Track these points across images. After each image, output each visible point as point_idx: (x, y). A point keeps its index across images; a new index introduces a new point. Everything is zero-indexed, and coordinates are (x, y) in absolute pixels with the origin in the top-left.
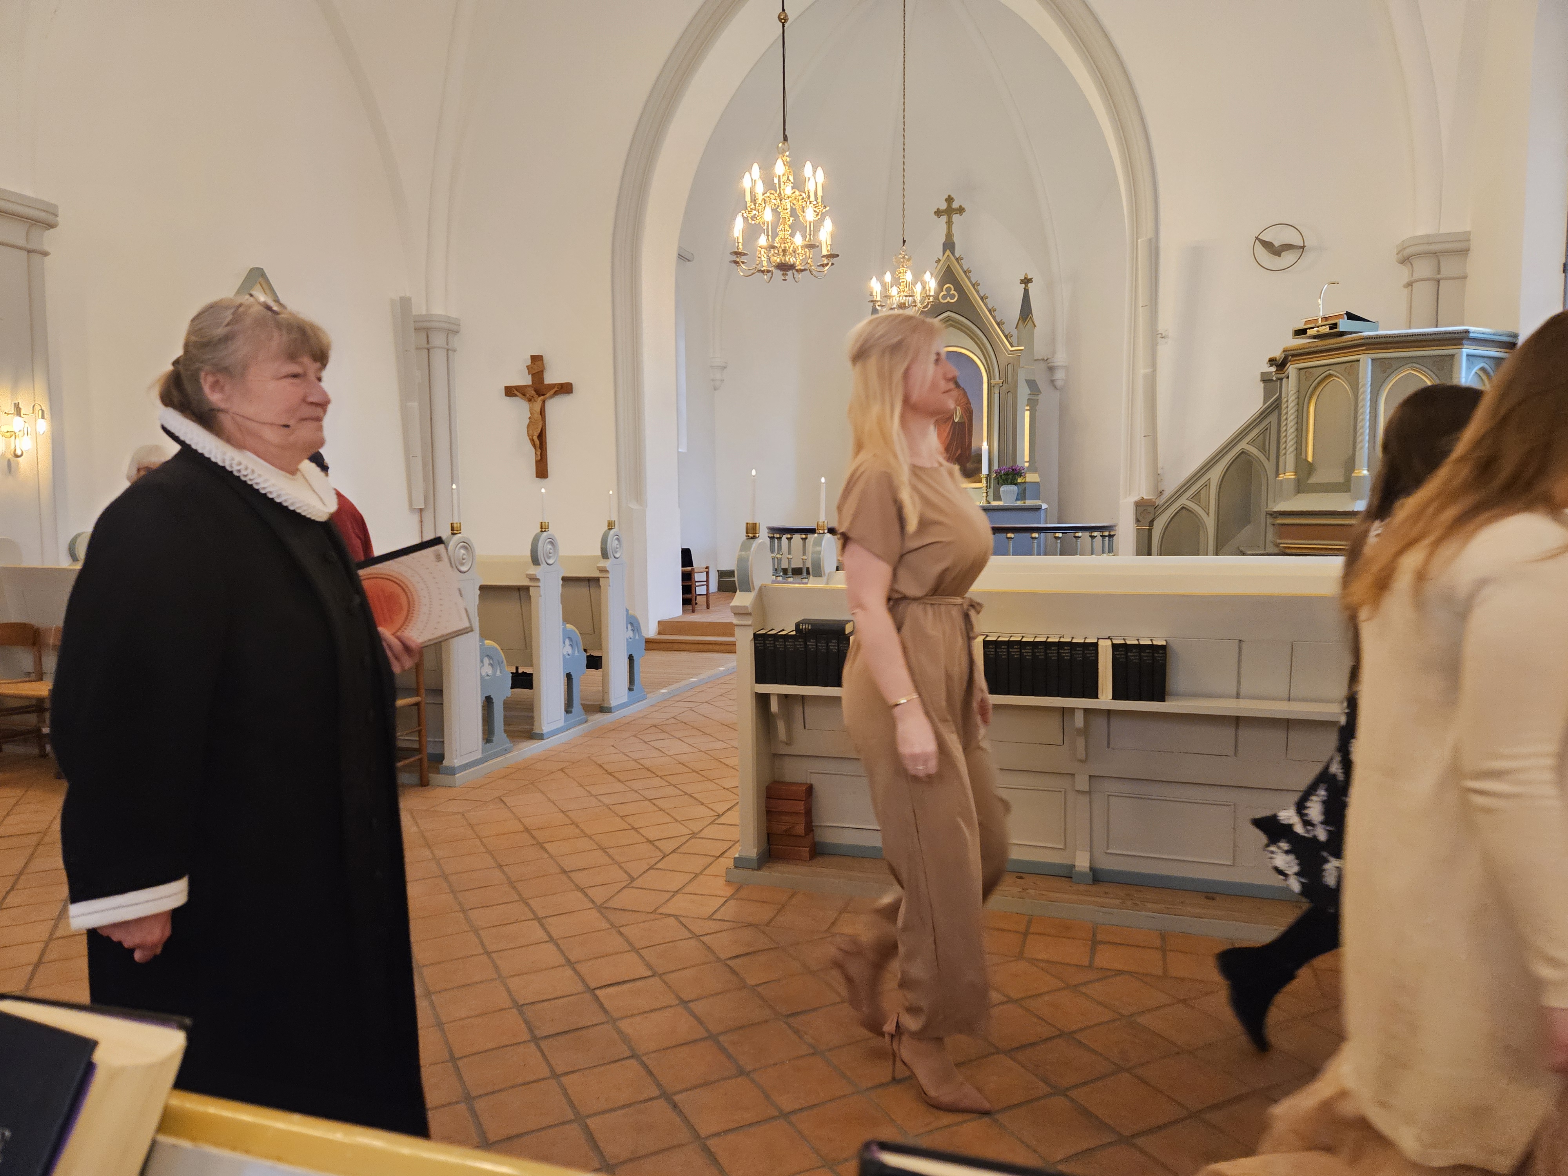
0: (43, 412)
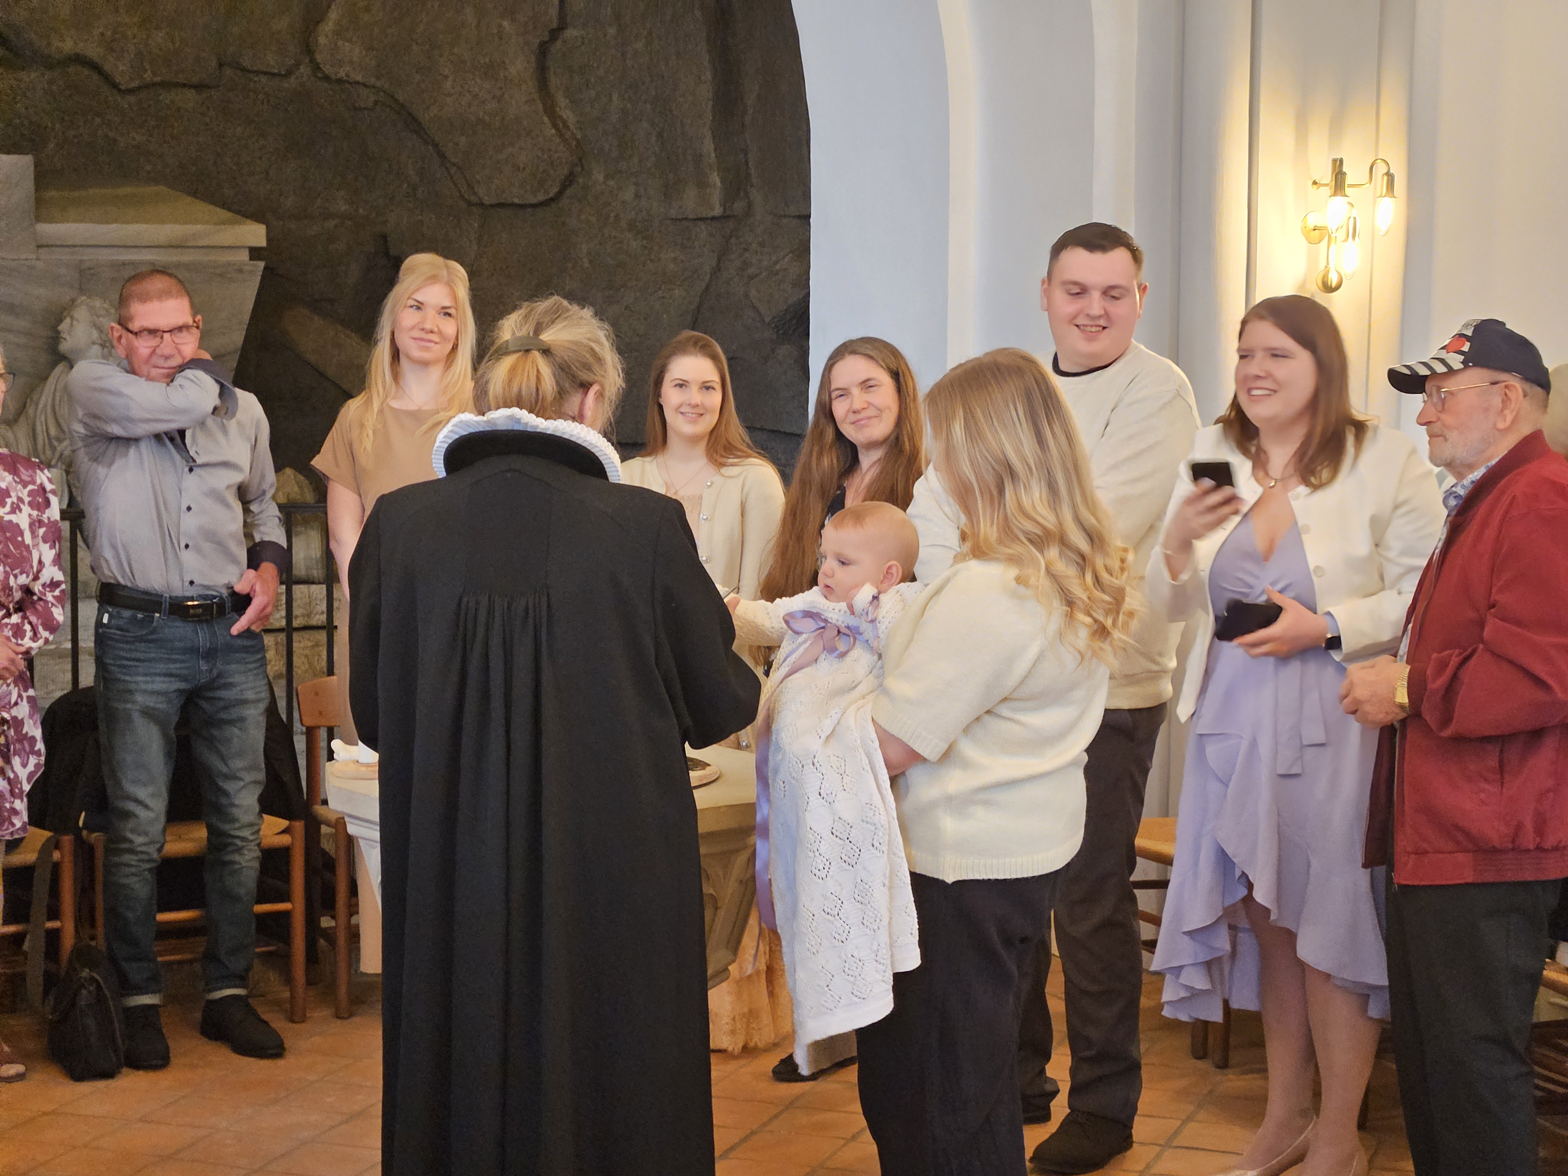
0: (1390, 176)
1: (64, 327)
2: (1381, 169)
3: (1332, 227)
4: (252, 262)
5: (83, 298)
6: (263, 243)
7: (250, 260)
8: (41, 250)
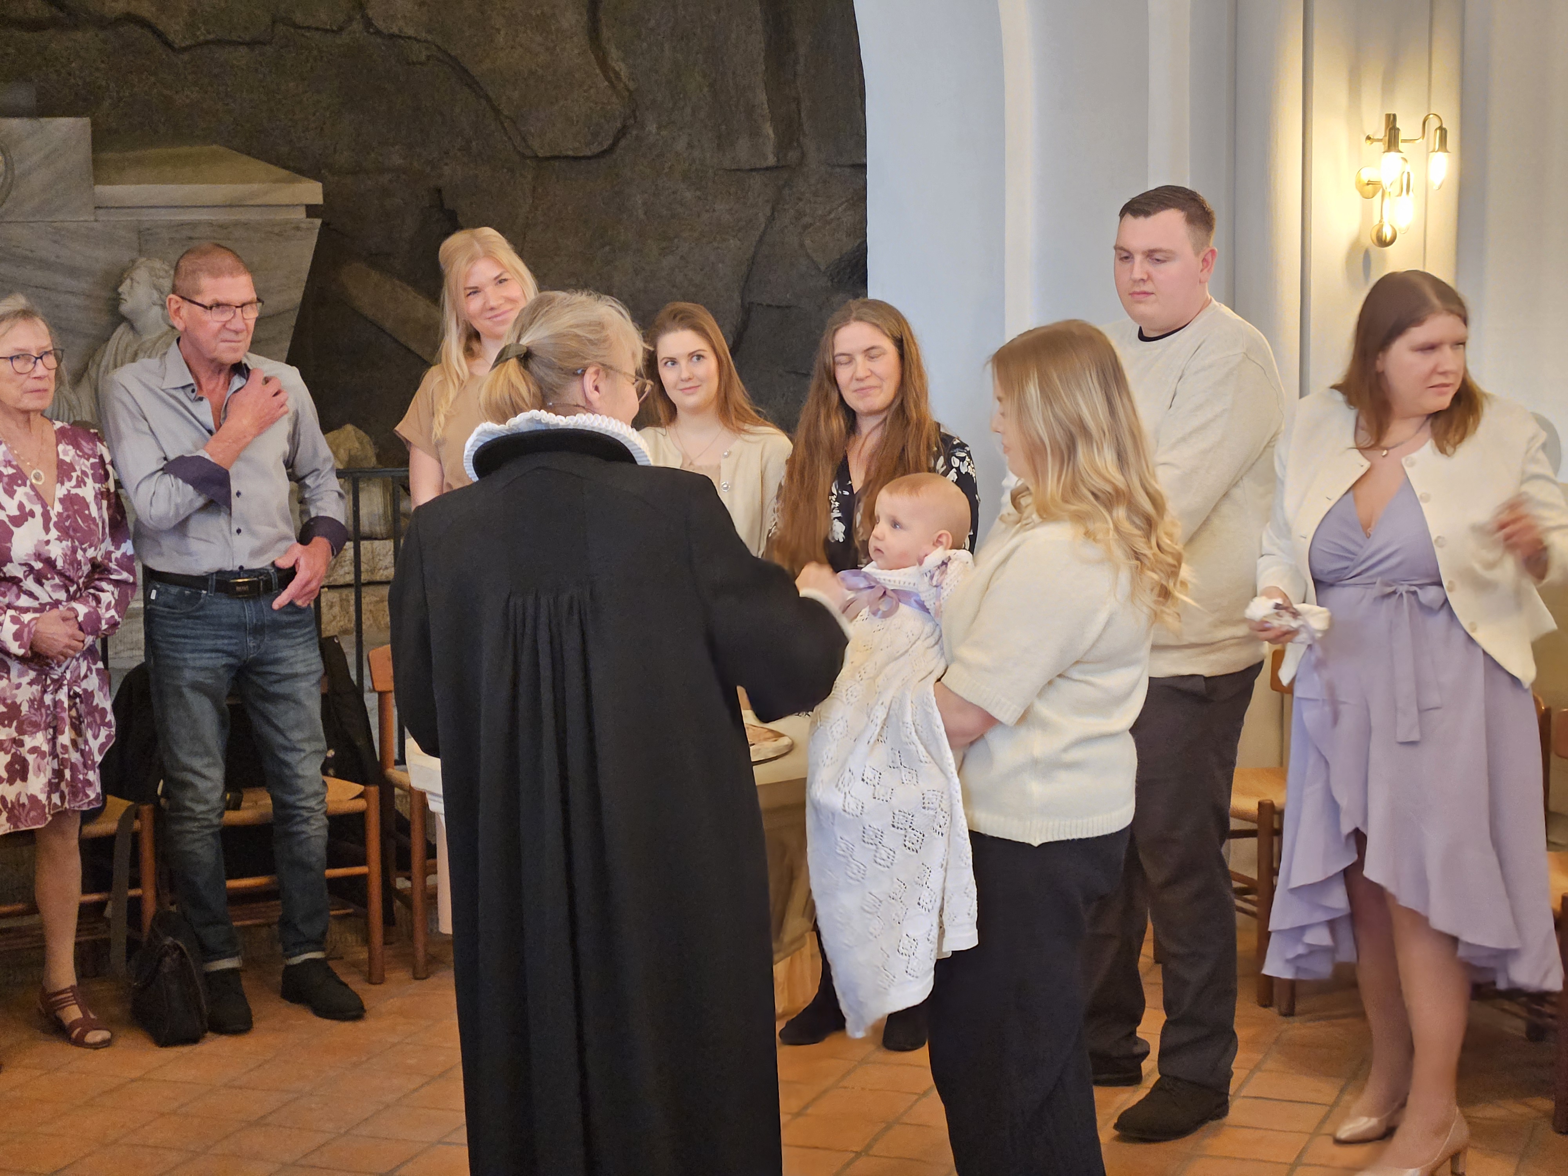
1: (123, 289)
2: (1434, 123)
3: (1385, 183)
4: (309, 220)
5: (143, 259)
6: (319, 200)
7: (308, 216)
8: (101, 211)
